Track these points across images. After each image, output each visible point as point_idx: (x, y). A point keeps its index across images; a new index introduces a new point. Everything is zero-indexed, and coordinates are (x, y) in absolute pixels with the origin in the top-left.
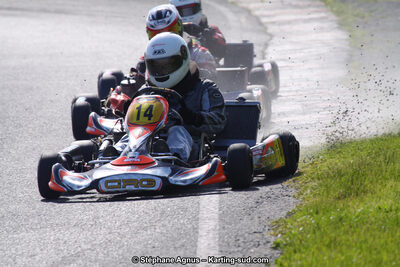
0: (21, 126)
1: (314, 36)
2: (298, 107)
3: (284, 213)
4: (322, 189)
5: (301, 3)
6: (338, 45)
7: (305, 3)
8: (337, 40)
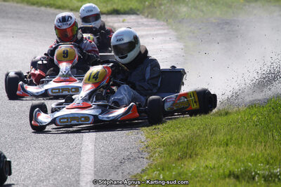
3: (140, 170)
4: (166, 153)
5: (150, 23)
6: (176, 53)
7: (153, 23)
8: (176, 48)
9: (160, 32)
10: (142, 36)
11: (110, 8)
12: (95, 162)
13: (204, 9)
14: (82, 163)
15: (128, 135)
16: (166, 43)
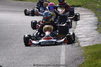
2: (85, 36)
3: (82, 63)
4: (91, 57)
5: (86, 10)
6: (95, 21)
7: (87, 10)
8: (95, 19)
9: (89, 13)
10: (83, 15)
12: (66, 60)
14: (61, 60)
15: (77, 50)
16: (91, 17)
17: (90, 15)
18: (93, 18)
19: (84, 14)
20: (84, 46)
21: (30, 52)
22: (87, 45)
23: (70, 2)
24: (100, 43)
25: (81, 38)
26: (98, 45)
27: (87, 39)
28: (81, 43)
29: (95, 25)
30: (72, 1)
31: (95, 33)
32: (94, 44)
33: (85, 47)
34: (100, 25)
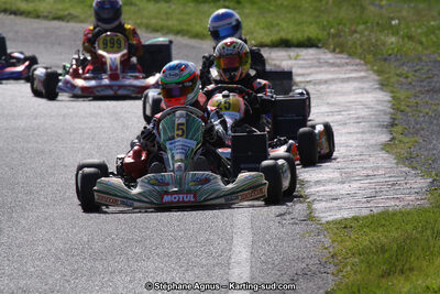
0: (31, 193)
1: (352, 98)
2: (337, 175)
3: (323, 292)
4: (364, 266)
5: (338, 61)
6: (380, 107)
7: (343, 61)
8: (379, 102)
9: (354, 75)
10: (326, 82)
11: (275, 37)
13: (424, 40)
15: (303, 236)
16: (363, 93)
17: (356, 84)
18: (370, 95)
19: (333, 80)
20: (330, 219)
21: (97, 246)
22: (346, 214)
23: (272, 25)
24: (402, 204)
25: (318, 182)
26: (394, 214)
27: (345, 189)
28: (317, 206)
29: (379, 126)
30: (279, 21)
31: (380, 163)
32: (375, 210)
33: (335, 222)
34: (399, 129)
